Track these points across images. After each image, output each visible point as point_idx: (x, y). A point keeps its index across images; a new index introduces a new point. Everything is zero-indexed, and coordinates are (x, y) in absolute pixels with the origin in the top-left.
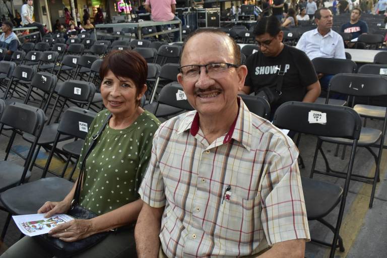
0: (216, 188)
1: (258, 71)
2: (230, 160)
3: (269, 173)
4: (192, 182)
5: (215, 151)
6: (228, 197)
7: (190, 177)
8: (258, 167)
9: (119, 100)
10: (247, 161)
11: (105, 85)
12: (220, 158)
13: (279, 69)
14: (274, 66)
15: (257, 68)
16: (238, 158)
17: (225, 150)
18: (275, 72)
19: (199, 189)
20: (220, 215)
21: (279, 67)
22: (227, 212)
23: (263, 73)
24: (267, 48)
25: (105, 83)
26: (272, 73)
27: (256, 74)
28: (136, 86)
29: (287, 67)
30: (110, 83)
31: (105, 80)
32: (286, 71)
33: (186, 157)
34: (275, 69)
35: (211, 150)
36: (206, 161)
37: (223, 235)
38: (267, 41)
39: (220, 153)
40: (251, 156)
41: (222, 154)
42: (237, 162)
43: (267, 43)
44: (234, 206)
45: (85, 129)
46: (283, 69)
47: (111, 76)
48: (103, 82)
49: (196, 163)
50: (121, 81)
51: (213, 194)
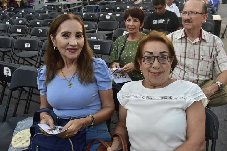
0: (197, 57)
1: (154, 22)
2: (201, 46)
3: (216, 49)
4: (186, 56)
5: (195, 44)
6: (203, 59)
7: (186, 54)
8: (211, 48)
9: (133, 27)
10: (207, 46)
11: (127, 21)
12: (197, 46)
13: (165, 21)
14: (162, 20)
15: (154, 21)
16: (204, 46)
17: (199, 43)
18: (163, 22)
19: (190, 58)
20: (199, 66)
21: (164, 20)
22: (203, 65)
23: (157, 23)
24: (160, 11)
25: (127, 20)
26: (161, 23)
27: (153, 23)
28: (140, 22)
29: (168, 20)
30: (129, 20)
31: (127, 19)
32: (168, 22)
33: (183, 47)
34: (163, 21)
35: (194, 44)
36: (192, 48)
37: (201, 74)
38: (160, 8)
39: (197, 44)
40: (208, 44)
41: (198, 45)
42: (204, 47)
43: (160, 9)
44: (205, 62)
45: (98, 48)
46: (166, 21)
47: (130, 17)
48: (126, 20)
49: (187, 49)
50: (134, 19)
51: (196, 59)
